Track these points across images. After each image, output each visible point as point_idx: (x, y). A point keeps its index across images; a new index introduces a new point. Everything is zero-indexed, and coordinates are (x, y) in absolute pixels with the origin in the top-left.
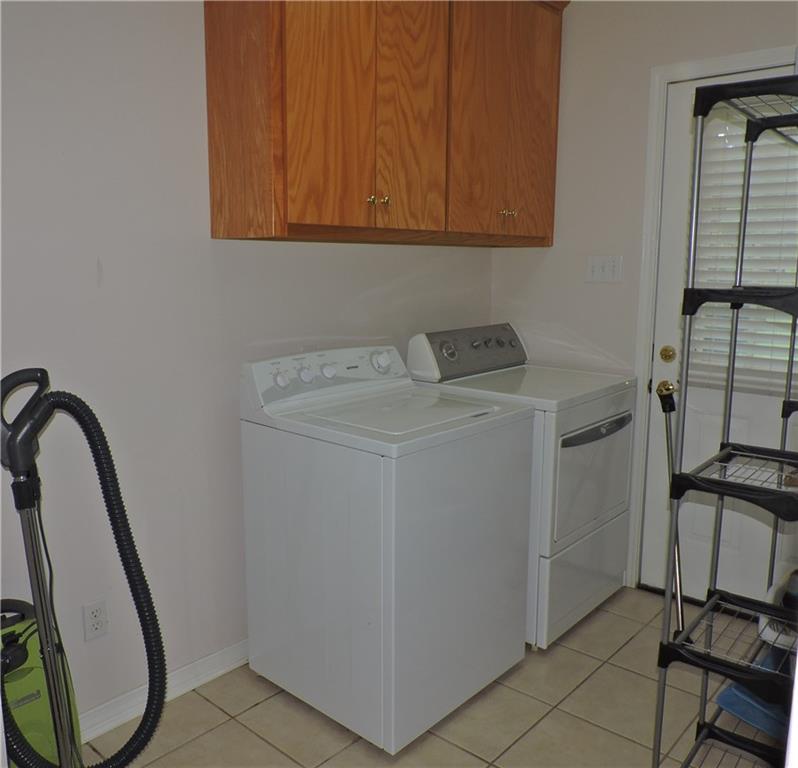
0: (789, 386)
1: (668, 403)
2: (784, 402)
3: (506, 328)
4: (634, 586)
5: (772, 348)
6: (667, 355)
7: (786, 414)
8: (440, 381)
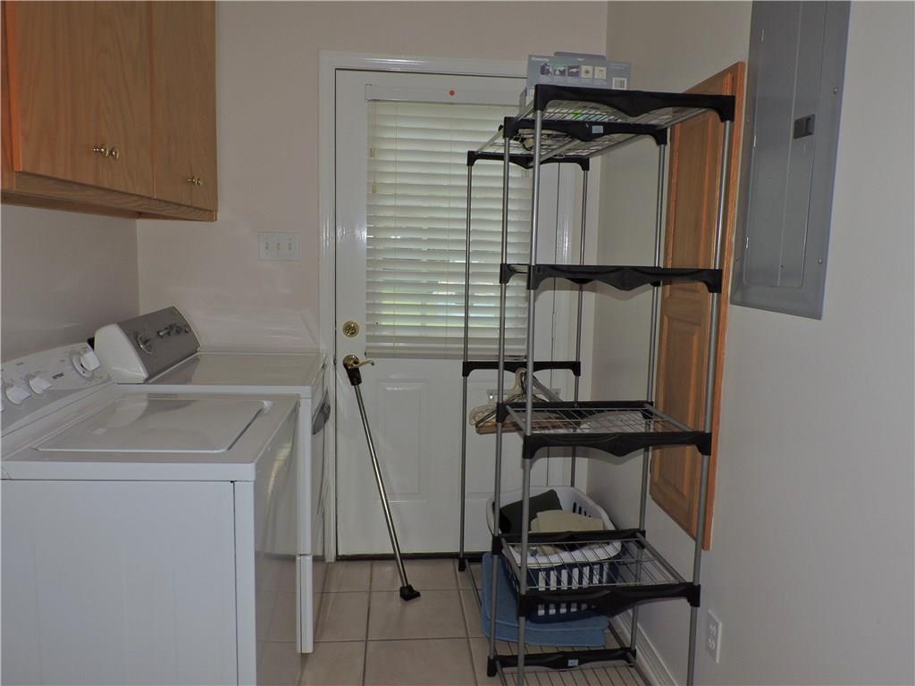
0: (466, 349)
1: (354, 377)
2: (464, 363)
3: (173, 311)
4: (333, 560)
5: (447, 317)
6: (351, 330)
7: (466, 373)
8: (146, 381)
